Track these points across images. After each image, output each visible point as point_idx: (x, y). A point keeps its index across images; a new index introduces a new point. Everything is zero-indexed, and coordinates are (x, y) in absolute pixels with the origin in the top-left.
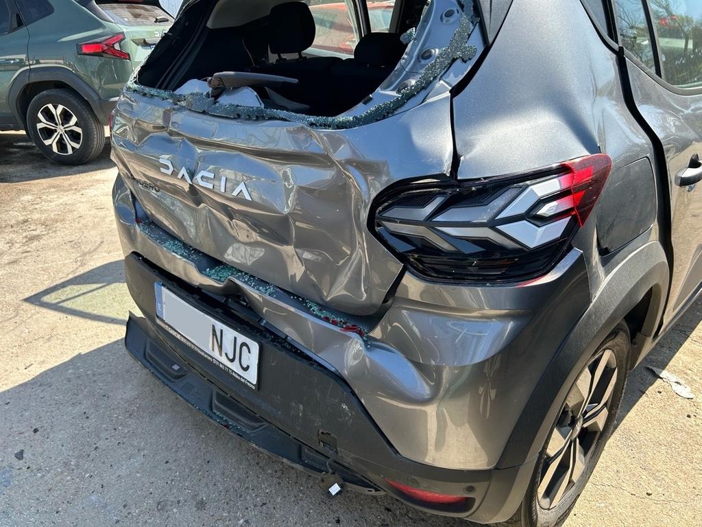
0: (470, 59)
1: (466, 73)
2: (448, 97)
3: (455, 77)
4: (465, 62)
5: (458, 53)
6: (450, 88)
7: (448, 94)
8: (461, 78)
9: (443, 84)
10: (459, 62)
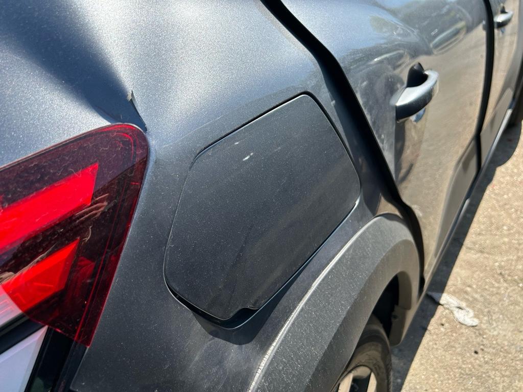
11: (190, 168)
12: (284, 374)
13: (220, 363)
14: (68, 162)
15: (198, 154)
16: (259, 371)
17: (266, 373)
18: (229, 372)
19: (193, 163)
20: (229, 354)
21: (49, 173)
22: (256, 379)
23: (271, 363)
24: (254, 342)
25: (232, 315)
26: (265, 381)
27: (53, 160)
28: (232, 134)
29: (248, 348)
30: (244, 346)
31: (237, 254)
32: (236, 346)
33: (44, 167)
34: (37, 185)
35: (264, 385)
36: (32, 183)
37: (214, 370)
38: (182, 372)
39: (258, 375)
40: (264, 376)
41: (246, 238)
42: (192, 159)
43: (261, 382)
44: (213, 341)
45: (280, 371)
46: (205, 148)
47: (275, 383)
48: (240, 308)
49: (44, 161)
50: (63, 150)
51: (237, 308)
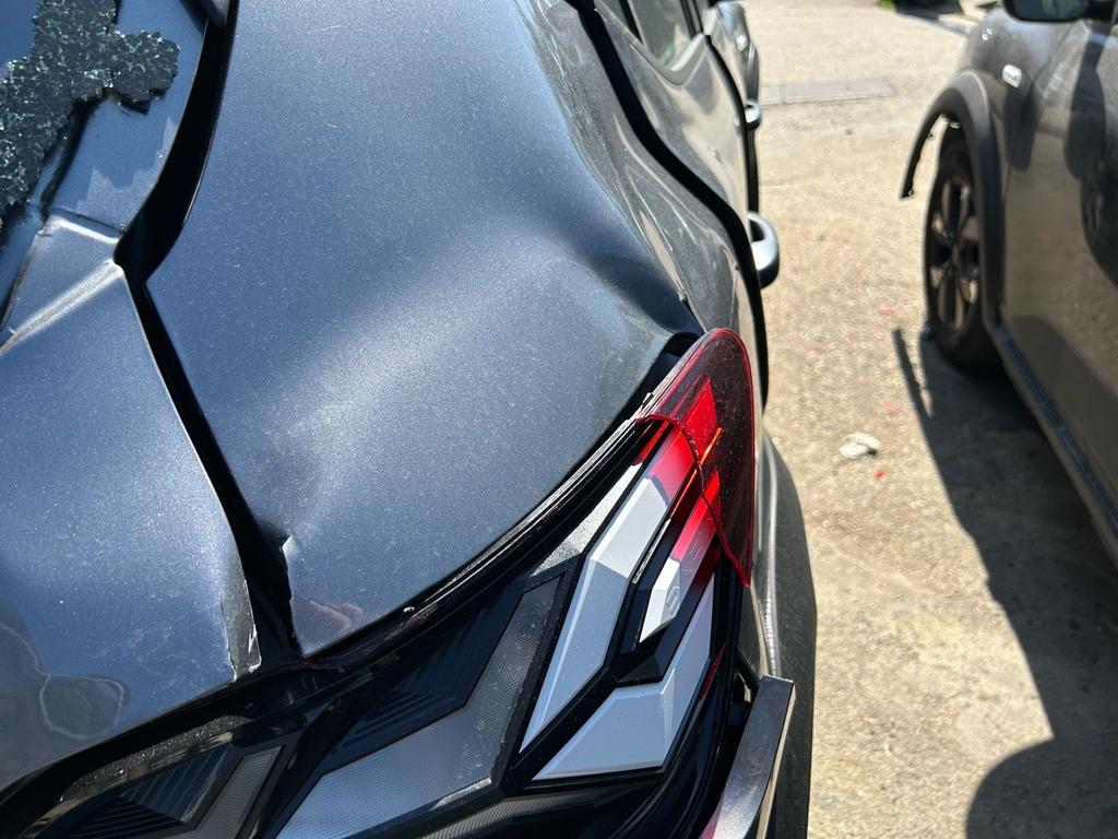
0: (159, 92)
1: (162, 157)
2: (115, 287)
3: (118, 183)
4: (142, 108)
5: (94, 75)
6: (114, 241)
7: (113, 272)
8: (146, 182)
9: (67, 233)
10: (109, 116)
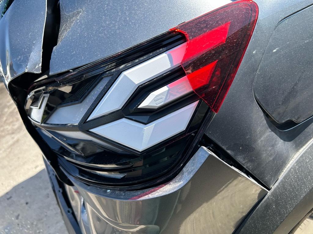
11: (275, 29)
12: (309, 165)
13: (273, 146)
14: (219, 19)
15: (280, 21)
16: (293, 160)
17: (298, 161)
18: (277, 153)
19: (276, 27)
20: (278, 144)
21: (210, 24)
22: (290, 163)
23: (302, 156)
24: (292, 142)
25: (283, 121)
26: (296, 165)
27: (212, 18)
28: (301, 11)
29: (289, 144)
30: (286, 142)
31: (292, 87)
32: (282, 141)
33: (208, 21)
34: (205, 29)
35: (295, 167)
36: (202, 28)
37: (270, 148)
38: (254, 143)
39: (291, 161)
40: (296, 162)
41: (300, 78)
42: (276, 24)
43: (294, 165)
44: (271, 133)
45: (307, 163)
46: (284, 18)
47: (303, 168)
48: (288, 119)
49: (207, 18)
50: (216, 13)
51: (287, 118)
